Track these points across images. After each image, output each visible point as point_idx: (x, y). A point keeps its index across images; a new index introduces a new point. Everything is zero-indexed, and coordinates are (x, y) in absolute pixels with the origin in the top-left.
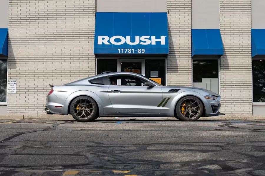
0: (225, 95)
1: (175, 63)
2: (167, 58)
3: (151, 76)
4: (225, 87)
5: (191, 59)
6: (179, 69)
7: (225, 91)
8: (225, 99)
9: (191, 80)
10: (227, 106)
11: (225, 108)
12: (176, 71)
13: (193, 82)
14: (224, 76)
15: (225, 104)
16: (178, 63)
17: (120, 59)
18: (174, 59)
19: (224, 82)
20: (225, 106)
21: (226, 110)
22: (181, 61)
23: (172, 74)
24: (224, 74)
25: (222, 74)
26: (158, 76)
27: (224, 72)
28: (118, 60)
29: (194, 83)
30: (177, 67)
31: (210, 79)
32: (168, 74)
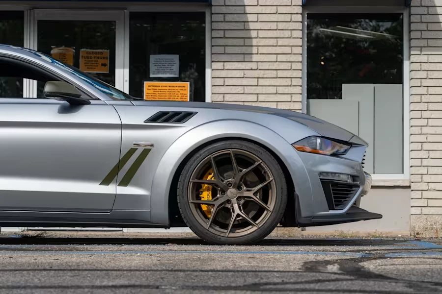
0: (426, 146)
1: (241, 26)
2: (210, 5)
3: (152, 76)
4: (426, 114)
5: (300, 10)
6: (255, 50)
7: (425, 130)
8: (425, 162)
9: (298, 90)
10: (432, 186)
11: (426, 194)
12: (246, 56)
13: (308, 98)
14: (423, 75)
15: (426, 178)
16: (252, 26)
17: (36, 11)
18: (239, 10)
19: (425, 99)
20: (424, 186)
21: (431, 203)
22: (262, 18)
23: (228, 65)
24: (425, 66)
25: (416, 66)
26: (177, 76)
27: (424, 58)
28: (25, 13)
29: (311, 100)
30: (247, 42)
31: (372, 86)
32: (216, 66)
